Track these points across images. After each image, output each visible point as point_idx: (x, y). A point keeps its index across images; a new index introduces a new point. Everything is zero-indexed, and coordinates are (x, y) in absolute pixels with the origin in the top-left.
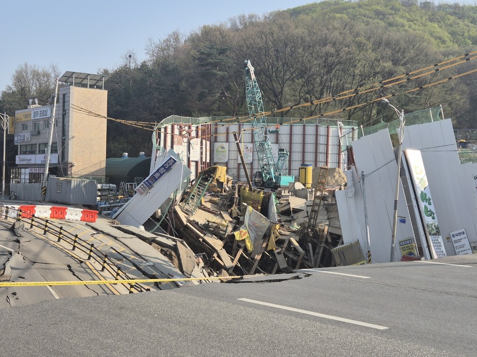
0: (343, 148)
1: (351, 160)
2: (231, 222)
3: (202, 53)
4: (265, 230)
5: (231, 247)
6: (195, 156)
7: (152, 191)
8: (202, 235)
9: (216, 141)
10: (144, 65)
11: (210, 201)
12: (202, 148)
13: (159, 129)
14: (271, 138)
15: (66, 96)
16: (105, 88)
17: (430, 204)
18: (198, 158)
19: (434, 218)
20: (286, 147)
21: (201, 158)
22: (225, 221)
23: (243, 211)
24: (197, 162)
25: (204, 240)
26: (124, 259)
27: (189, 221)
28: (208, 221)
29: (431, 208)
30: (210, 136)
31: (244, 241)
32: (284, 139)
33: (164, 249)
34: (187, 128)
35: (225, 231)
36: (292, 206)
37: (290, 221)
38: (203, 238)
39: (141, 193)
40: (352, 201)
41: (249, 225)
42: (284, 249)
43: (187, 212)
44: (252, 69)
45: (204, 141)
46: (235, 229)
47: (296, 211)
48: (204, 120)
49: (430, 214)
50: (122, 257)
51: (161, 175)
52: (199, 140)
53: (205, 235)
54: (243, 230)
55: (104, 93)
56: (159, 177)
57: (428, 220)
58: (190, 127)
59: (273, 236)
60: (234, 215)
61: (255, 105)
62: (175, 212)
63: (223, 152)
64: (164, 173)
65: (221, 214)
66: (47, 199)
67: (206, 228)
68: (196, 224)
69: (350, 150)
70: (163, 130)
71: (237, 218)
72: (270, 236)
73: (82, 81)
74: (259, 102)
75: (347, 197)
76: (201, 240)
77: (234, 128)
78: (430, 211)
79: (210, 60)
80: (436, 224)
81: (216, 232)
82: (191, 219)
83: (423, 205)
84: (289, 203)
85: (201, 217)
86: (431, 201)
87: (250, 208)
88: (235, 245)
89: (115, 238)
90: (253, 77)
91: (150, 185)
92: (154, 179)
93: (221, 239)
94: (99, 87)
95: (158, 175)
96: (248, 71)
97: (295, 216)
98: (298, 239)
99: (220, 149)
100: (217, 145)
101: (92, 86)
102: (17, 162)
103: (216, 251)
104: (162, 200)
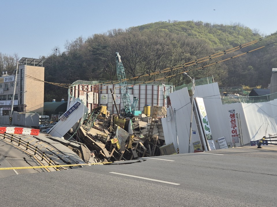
0: (165, 97)
1: (169, 103)
2: (109, 134)
3: (94, 48)
4: (126, 138)
5: (109, 147)
7: (68, 119)
8: (94, 141)
9: (101, 93)
10: (64, 54)
11: (98, 124)
12: (94, 97)
13: (72, 87)
14: (130, 91)
15: (22, 70)
16: (43, 66)
17: (208, 124)
18: (92, 102)
19: (209, 131)
20: (137, 96)
21: (94, 102)
22: (106, 134)
23: (115, 129)
24: (91, 104)
25: (95, 144)
26: (53, 154)
27: (87, 134)
28: (97, 134)
29: (208, 126)
30: (98, 90)
31: (116, 144)
32: (136, 92)
33: (74, 149)
34: (86, 87)
35: (106, 139)
36: (140, 126)
37: (139, 134)
38: (94, 143)
39: (63, 120)
40: (169, 123)
41: (118, 136)
42: (136, 148)
43: (86, 130)
44: (119, 57)
45: (95, 93)
46: (111, 138)
47: (142, 128)
48: (95, 82)
49: (208, 129)
50: (52, 153)
51: (73, 111)
52: (92, 93)
53: (96, 141)
54: (115, 138)
55: (43, 69)
56: (72, 112)
57: (207, 132)
58: (88, 86)
59: (130, 142)
60: (111, 131)
61: (121, 75)
62: (80, 130)
63: (105, 99)
64: (74, 110)
65: (104, 130)
66: (13, 123)
67: (96, 138)
68: (91, 135)
69: (168, 98)
70: (73, 88)
71: (112, 132)
72: (129, 141)
73: (31, 62)
74: (123, 74)
75: (167, 121)
76: (93, 144)
77: (110, 86)
78: (208, 128)
79: (98, 52)
80: (211, 134)
81: (101, 139)
82: (89, 133)
83: (204, 125)
84: (139, 125)
85: (94, 132)
86: (208, 123)
87: (119, 127)
88: (111, 146)
89: (49, 143)
90: (120, 61)
91: (67, 116)
92: (69, 113)
93: (104, 143)
94: (40, 66)
95: (71, 110)
97: (142, 131)
98: (143, 142)
99: (104, 97)
100: (102, 95)
101: (36, 65)
103: (101, 149)
104: (73, 124)
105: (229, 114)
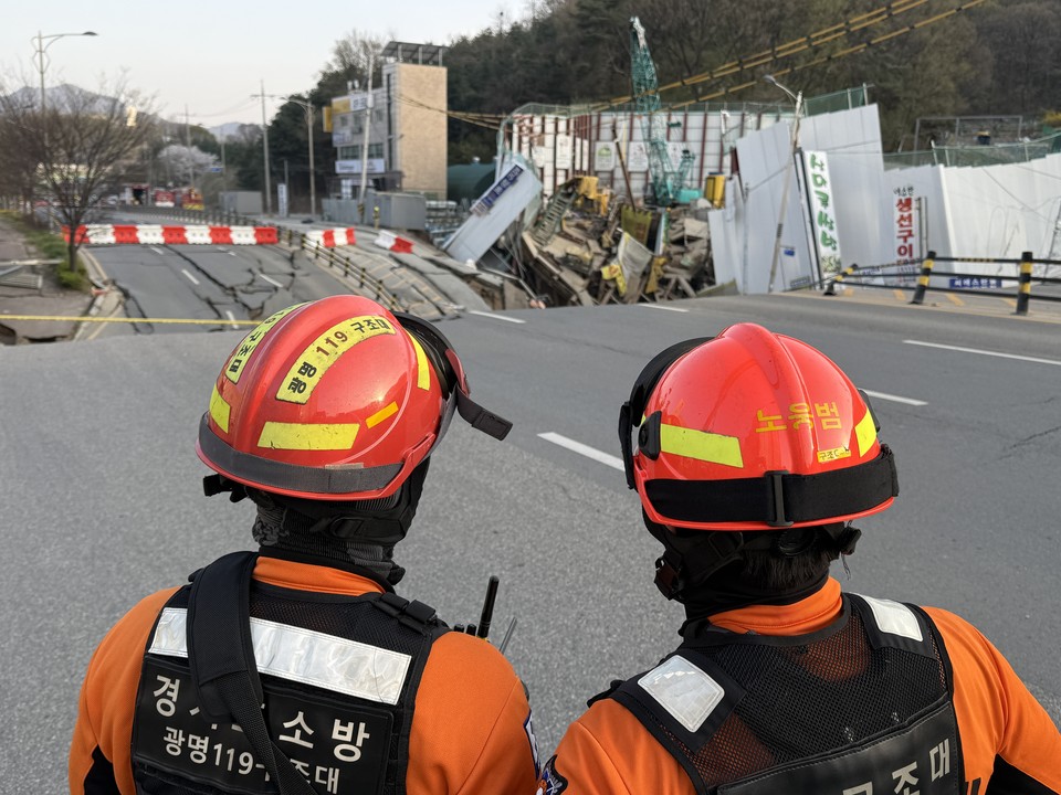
0: (727, 149)
1: (735, 167)
2: (596, 254)
3: (583, 8)
4: (644, 266)
5: (597, 288)
6: (564, 162)
7: (494, 211)
8: (557, 271)
9: (598, 139)
11: (579, 226)
12: (574, 151)
13: (510, 126)
14: (676, 133)
15: (392, 77)
16: (444, 64)
17: (831, 228)
18: (567, 164)
19: (834, 249)
21: (574, 165)
22: (588, 252)
23: (617, 239)
24: (567, 171)
25: (560, 279)
26: (426, 301)
27: (540, 252)
28: (568, 254)
29: (834, 234)
30: (583, 130)
31: (614, 280)
32: (694, 134)
33: (487, 289)
34: (527, 122)
35: (590, 267)
36: (688, 232)
37: (682, 254)
38: (558, 276)
39: (479, 215)
40: (731, 226)
41: (624, 259)
42: (668, 292)
43: (541, 242)
44: (641, 31)
45: (578, 141)
46: (605, 263)
47: (692, 239)
48: (578, 109)
49: (830, 242)
50: (422, 297)
51: (504, 189)
52: (570, 139)
53: (561, 270)
54: (614, 264)
55: (442, 72)
56: (501, 193)
57: (825, 251)
58: (531, 121)
59: (653, 273)
60: (606, 245)
61: (645, 85)
62: (523, 241)
63: (607, 155)
64: (507, 187)
65: (587, 244)
67: (566, 261)
68: (550, 256)
69: (734, 152)
71: (609, 250)
72: (650, 273)
73: (413, 54)
74: (651, 81)
75: (726, 221)
76: (556, 278)
77: (623, 121)
78: (831, 239)
79: (594, 18)
80: (838, 257)
81: (576, 265)
82: (545, 249)
83: (820, 229)
84: (684, 229)
85: (558, 247)
86: (834, 225)
87: (626, 237)
88: (602, 286)
89: (421, 273)
90: (643, 42)
91: (489, 204)
92: (495, 195)
93: (584, 276)
94: (436, 64)
95: (499, 189)
96: (635, 34)
97: (690, 246)
98: (689, 277)
99: (604, 152)
100: (599, 146)
101: (426, 62)
102: (338, 170)
103: (575, 293)
104: (505, 224)
105: (896, 198)
